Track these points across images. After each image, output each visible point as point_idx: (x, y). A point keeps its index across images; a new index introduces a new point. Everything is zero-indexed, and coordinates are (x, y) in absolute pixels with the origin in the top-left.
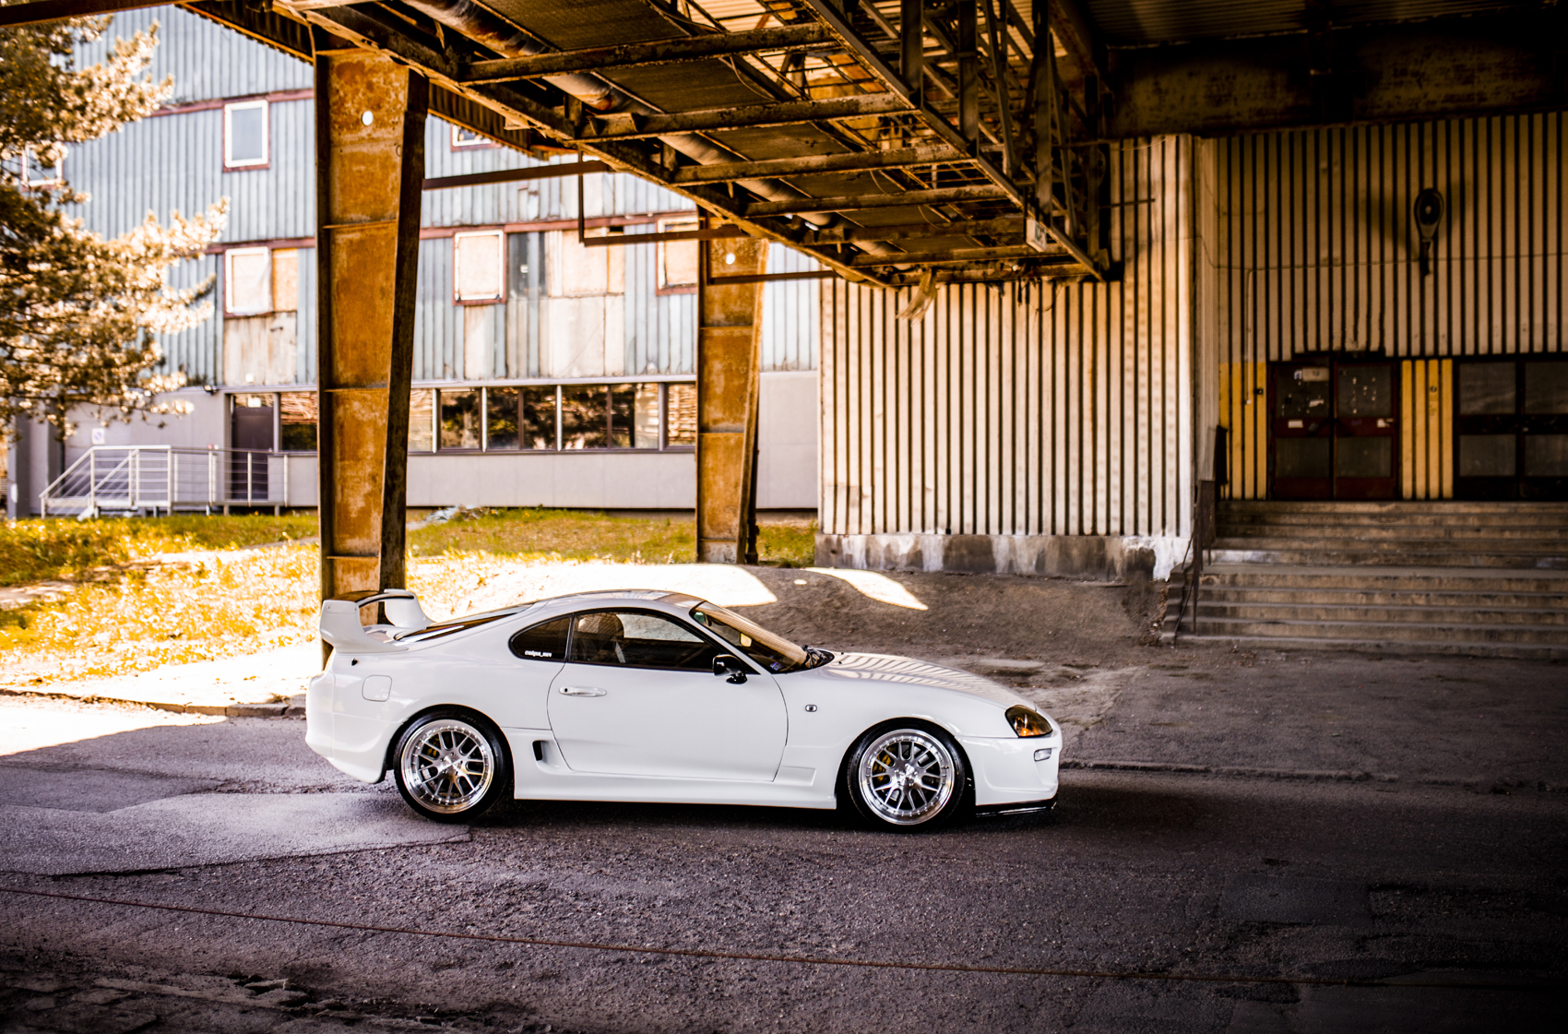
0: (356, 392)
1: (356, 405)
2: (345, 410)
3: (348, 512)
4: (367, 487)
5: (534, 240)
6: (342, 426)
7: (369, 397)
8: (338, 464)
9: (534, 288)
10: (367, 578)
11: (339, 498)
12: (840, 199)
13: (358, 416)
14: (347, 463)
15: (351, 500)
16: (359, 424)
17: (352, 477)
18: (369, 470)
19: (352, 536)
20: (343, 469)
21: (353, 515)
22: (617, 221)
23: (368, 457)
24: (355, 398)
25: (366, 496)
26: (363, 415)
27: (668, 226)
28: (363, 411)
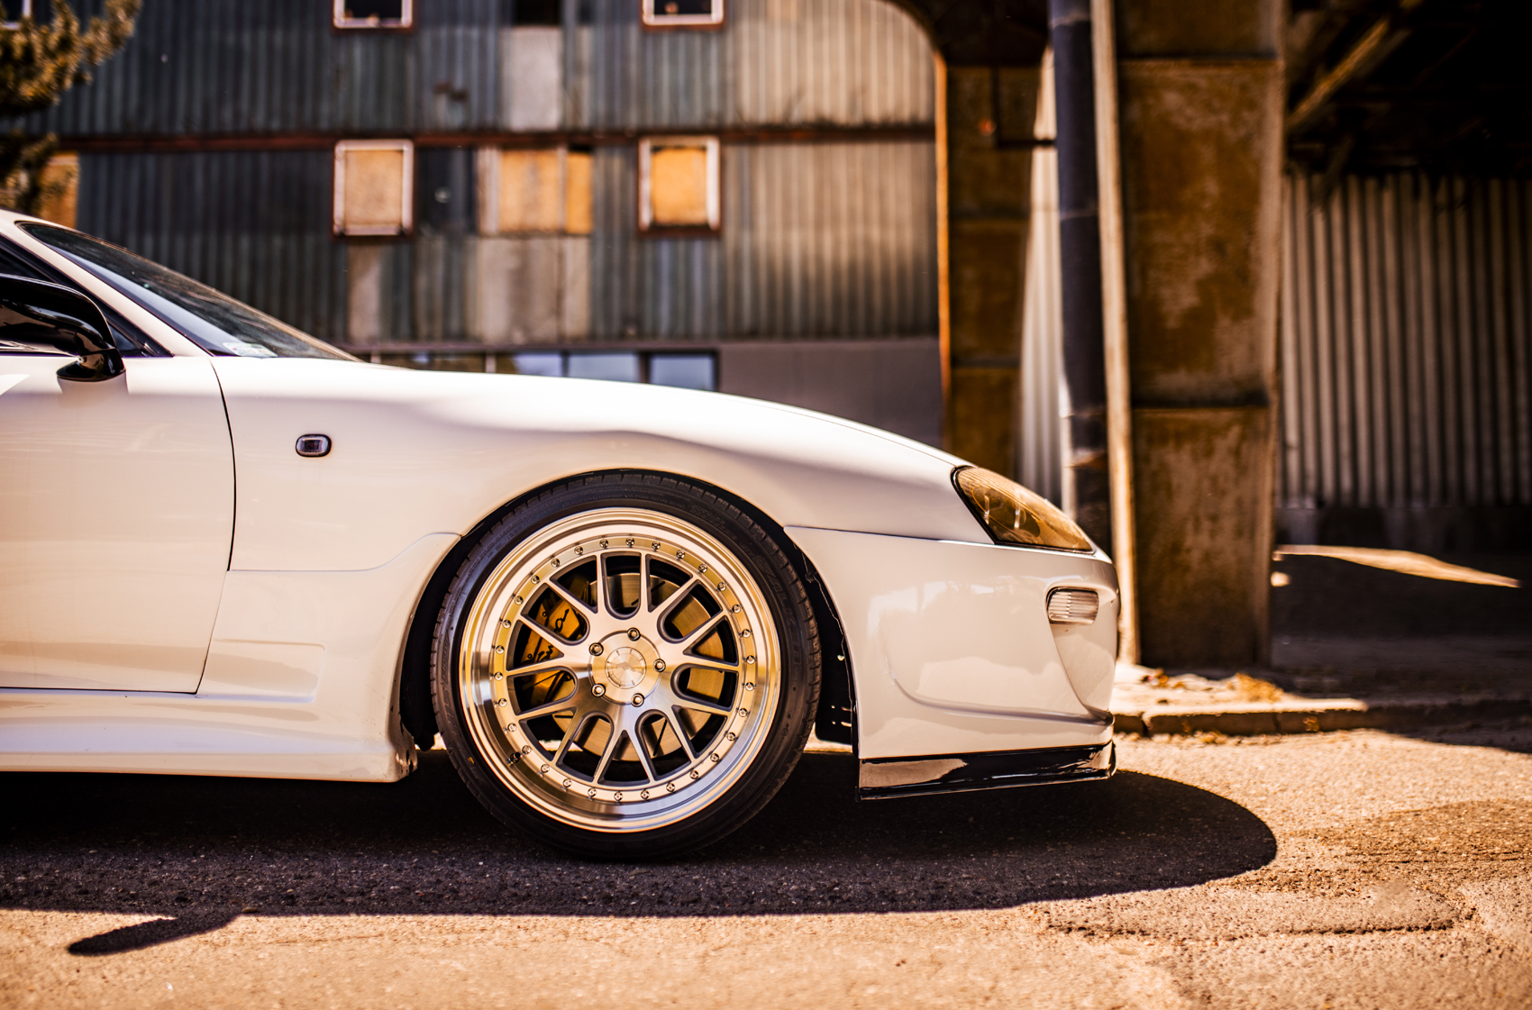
0: (1175, 72)
1: (1172, 99)
3: (1158, 318)
4: (1204, 266)
5: (458, 159)
7: (1203, 83)
9: (459, 223)
10: (1209, 453)
13: (1180, 121)
14: (1152, 216)
15: (1166, 292)
16: (1183, 137)
17: (1167, 246)
18: (1207, 230)
19: (1171, 366)
21: (1172, 323)
22: (581, 140)
23: (1207, 205)
24: (1168, 85)
25: (1202, 286)
26: (1190, 120)
27: (656, 150)
28: (1189, 112)
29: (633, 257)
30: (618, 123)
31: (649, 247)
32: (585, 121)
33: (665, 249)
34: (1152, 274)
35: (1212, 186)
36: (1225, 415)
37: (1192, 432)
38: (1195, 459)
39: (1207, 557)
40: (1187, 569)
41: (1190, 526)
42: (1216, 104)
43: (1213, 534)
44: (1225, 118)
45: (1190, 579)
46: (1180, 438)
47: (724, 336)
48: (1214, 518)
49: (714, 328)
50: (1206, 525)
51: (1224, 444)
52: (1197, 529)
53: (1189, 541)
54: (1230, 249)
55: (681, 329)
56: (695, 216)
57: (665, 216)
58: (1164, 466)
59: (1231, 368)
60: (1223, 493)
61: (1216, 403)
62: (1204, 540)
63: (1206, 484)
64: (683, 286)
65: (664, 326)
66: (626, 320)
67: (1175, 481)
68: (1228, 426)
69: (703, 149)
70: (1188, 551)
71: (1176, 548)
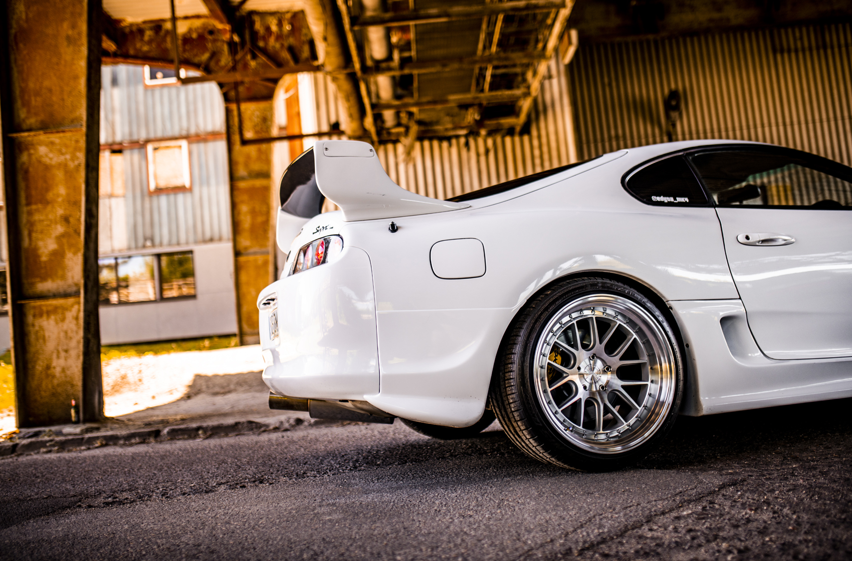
0: (42, 137)
1: (42, 150)
2: (30, 155)
3: (37, 256)
4: (60, 229)
6: (27, 172)
7: (57, 141)
8: (24, 209)
10: (63, 320)
11: (26, 243)
12: (433, 11)
13: (46, 160)
14: (34, 207)
15: (41, 244)
16: (47, 168)
17: (41, 221)
18: (60, 212)
19: (44, 279)
20: (30, 213)
21: (44, 258)
22: (116, 147)
23: (60, 199)
24: (41, 143)
25: (59, 238)
26: (51, 159)
27: (156, 149)
28: (51, 155)
29: (147, 205)
30: (135, 137)
31: (155, 199)
32: (118, 138)
33: (163, 199)
34: (34, 235)
35: (62, 190)
36: (71, 300)
37: (55, 310)
38: (57, 323)
39: (63, 370)
40: (54, 376)
41: (55, 356)
42: (64, 150)
43: (66, 359)
44: (68, 157)
45: (55, 382)
46: (48, 313)
47: (196, 242)
48: (66, 351)
49: (191, 239)
50: (63, 354)
51: (70, 315)
52: (58, 357)
53: (54, 363)
54: (71, 220)
55: (174, 241)
56: (178, 182)
57: (162, 184)
58: (41, 328)
59: (73, 278)
60: (71, 338)
61: (66, 295)
62: (62, 362)
63: (62, 334)
64: (174, 218)
65: (165, 240)
66: (145, 239)
67: (47, 334)
68: (72, 306)
69: (180, 147)
70: (54, 368)
71: (48, 367)
